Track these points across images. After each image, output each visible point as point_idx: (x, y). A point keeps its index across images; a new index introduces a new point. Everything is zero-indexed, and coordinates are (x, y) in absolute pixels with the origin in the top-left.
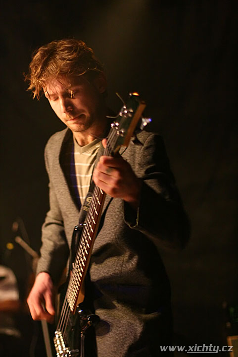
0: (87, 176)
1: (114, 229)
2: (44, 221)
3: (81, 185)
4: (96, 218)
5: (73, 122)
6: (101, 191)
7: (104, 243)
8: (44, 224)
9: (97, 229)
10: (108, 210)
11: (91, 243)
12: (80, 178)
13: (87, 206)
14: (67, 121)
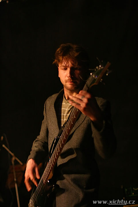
0: (67, 115)
2: (35, 139)
3: (63, 119)
4: (66, 136)
5: (70, 83)
6: (77, 110)
8: (35, 141)
9: (65, 142)
10: (75, 132)
11: (61, 149)
12: (63, 116)
14: (66, 82)
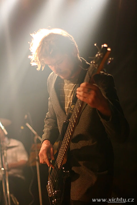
0: (71, 96)
1: (85, 126)
3: (67, 101)
7: (79, 133)
8: (45, 118)
13: (71, 110)
